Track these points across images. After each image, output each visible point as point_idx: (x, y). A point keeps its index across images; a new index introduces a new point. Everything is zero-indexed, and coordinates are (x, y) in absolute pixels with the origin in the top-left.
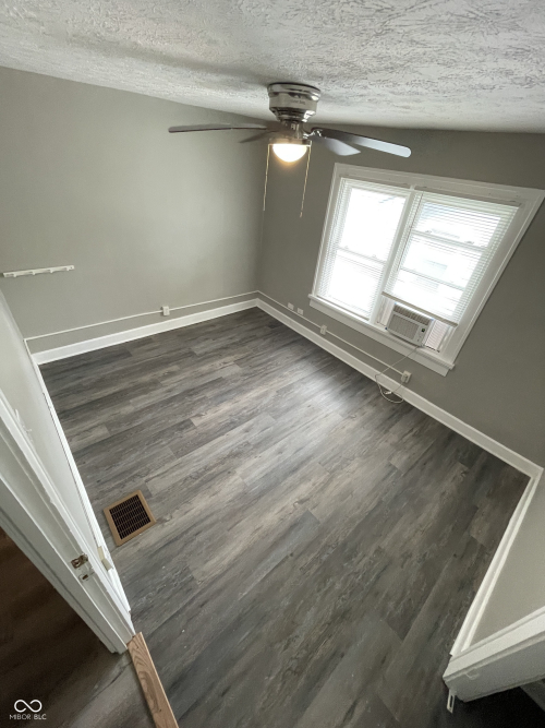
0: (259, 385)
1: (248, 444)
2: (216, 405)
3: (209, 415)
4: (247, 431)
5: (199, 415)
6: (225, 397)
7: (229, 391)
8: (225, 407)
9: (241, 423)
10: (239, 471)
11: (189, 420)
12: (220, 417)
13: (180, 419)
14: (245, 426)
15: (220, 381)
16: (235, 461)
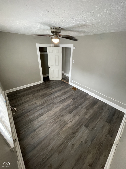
0: (58, 111)
1: (60, 97)
2: (68, 104)
3: (69, 101)
4: (60, 99)
5: (72, 101)
6: (67, 107)
7: (66, 108)
8: (66, 104)
9: (62, 100)
10: (61, 93)
11: (73, 100)
12: (67, 101)
13: (75, 100)
14: (61, 100)
15: (70, 112)
16: (62, 94)
